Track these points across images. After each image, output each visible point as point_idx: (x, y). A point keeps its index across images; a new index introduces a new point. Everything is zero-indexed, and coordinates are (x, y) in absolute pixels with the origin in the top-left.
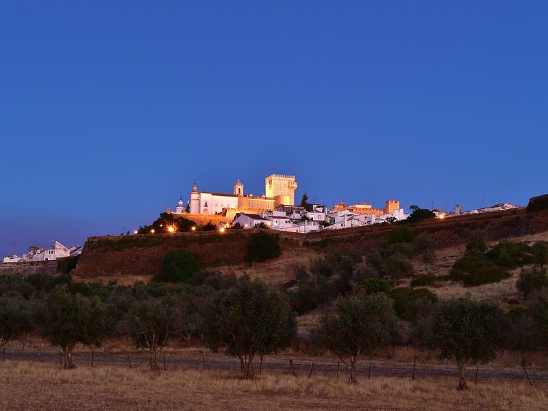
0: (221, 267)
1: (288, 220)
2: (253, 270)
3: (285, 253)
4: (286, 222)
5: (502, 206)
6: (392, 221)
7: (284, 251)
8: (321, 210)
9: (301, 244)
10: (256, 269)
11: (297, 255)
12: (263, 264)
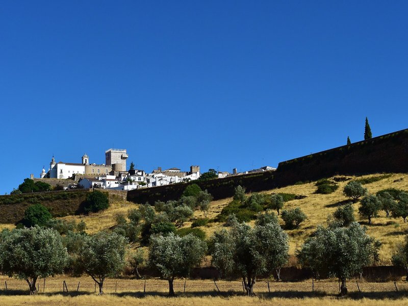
0: (66, 217)
1: (117, 182)
2: (90, 219)
3: (113, 206)
4: (116, 183)
5: (265, 168)
6: (188, 181)
7: (112, 204)
8: (140, 173)
9: (124, 198)
10: (91, 218)
11: (122, 206)
12: (97, 214)
